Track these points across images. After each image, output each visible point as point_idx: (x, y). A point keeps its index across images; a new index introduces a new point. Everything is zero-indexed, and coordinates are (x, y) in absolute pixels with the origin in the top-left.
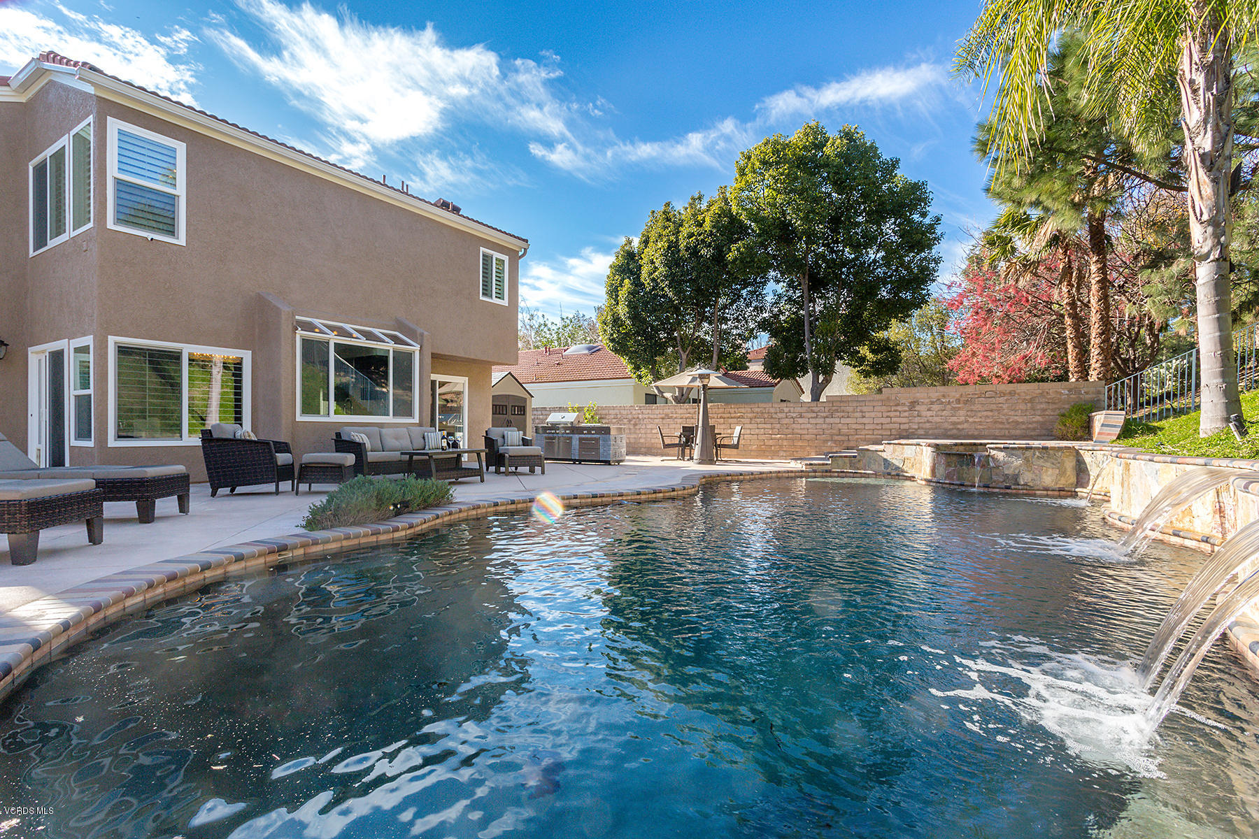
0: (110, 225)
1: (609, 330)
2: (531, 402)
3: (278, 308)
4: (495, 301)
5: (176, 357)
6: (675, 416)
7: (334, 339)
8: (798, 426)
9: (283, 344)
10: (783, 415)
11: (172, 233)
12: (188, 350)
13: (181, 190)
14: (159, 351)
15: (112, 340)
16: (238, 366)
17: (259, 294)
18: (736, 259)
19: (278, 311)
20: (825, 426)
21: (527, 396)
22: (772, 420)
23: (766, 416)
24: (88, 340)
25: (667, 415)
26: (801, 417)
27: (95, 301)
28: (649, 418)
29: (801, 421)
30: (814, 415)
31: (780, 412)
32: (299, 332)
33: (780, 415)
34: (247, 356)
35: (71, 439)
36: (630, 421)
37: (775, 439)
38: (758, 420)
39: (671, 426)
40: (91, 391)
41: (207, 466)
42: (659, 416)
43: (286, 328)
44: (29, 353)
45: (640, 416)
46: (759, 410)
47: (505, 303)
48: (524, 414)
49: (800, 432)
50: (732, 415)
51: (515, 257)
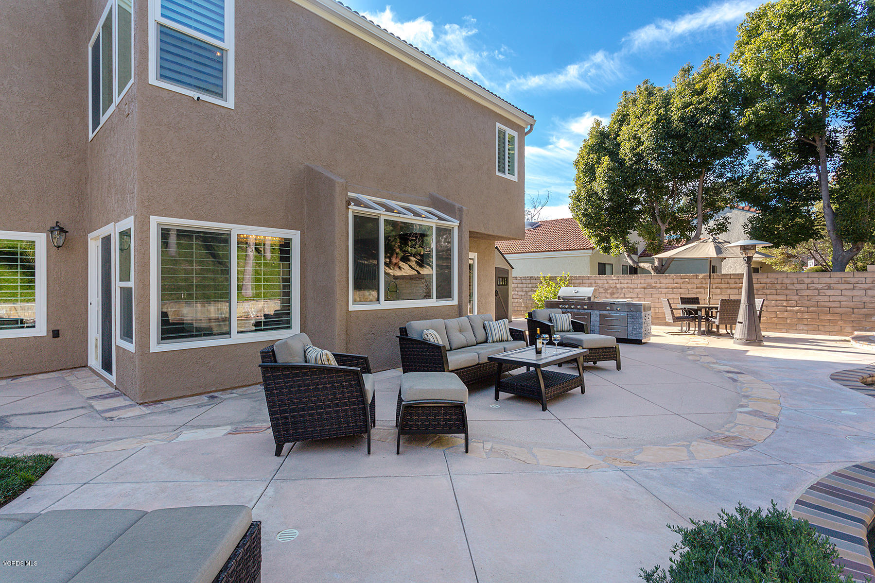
0: (153, 78)
1: (583, 206)
2: (512, 271)
3: (331, 180)
4: (507, 176)
5: (223, 239)
6: (659, 286)
7: (384, 216)
8: (826, 298)
9: (337, 221)
10: (804, 286)
11: (220, 95)
12: (236, 230)
13: (229, 43)
14: (204, 233)
15: (155, 222)
16: (285, 248)
17: (307, 166)
18: (750, 123)
19: (331, 183)
20: (865, 299)
21: (509, 268)
22: (787, 292)
23: (778, 287)
24: (128, 223)
25: (648, 284)
26: (829, 288)
27: (136, 173)
28: (628, 287)
29: (829, 292)
30: (851, 286)
31: (799, 283)
32: (352, 207)
33: (798, 286)
34: (295, 236)
35: (117, 340)
36: (606, 290)
37: (791, 311)
38: (768, 292)
39: (654, 296)
40: (131, 284)
41: (270, 407)
42: (639, 286)
43: (340, 203)
44: (89, 239)
45: (618, 286)
46: (768, 280)
47: (515, 178)
48: (507, 284)
49: (830, 304)
50: (732, 286)
51: (522, 133)
